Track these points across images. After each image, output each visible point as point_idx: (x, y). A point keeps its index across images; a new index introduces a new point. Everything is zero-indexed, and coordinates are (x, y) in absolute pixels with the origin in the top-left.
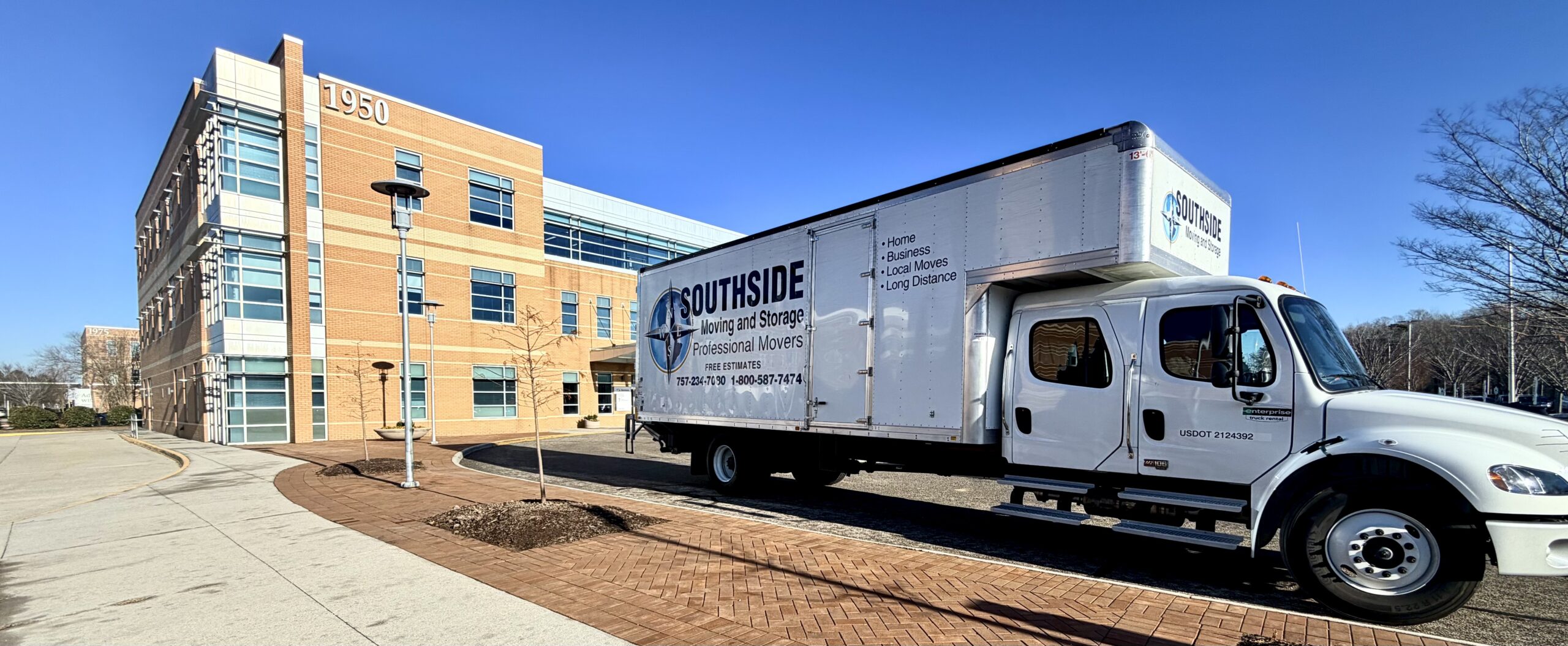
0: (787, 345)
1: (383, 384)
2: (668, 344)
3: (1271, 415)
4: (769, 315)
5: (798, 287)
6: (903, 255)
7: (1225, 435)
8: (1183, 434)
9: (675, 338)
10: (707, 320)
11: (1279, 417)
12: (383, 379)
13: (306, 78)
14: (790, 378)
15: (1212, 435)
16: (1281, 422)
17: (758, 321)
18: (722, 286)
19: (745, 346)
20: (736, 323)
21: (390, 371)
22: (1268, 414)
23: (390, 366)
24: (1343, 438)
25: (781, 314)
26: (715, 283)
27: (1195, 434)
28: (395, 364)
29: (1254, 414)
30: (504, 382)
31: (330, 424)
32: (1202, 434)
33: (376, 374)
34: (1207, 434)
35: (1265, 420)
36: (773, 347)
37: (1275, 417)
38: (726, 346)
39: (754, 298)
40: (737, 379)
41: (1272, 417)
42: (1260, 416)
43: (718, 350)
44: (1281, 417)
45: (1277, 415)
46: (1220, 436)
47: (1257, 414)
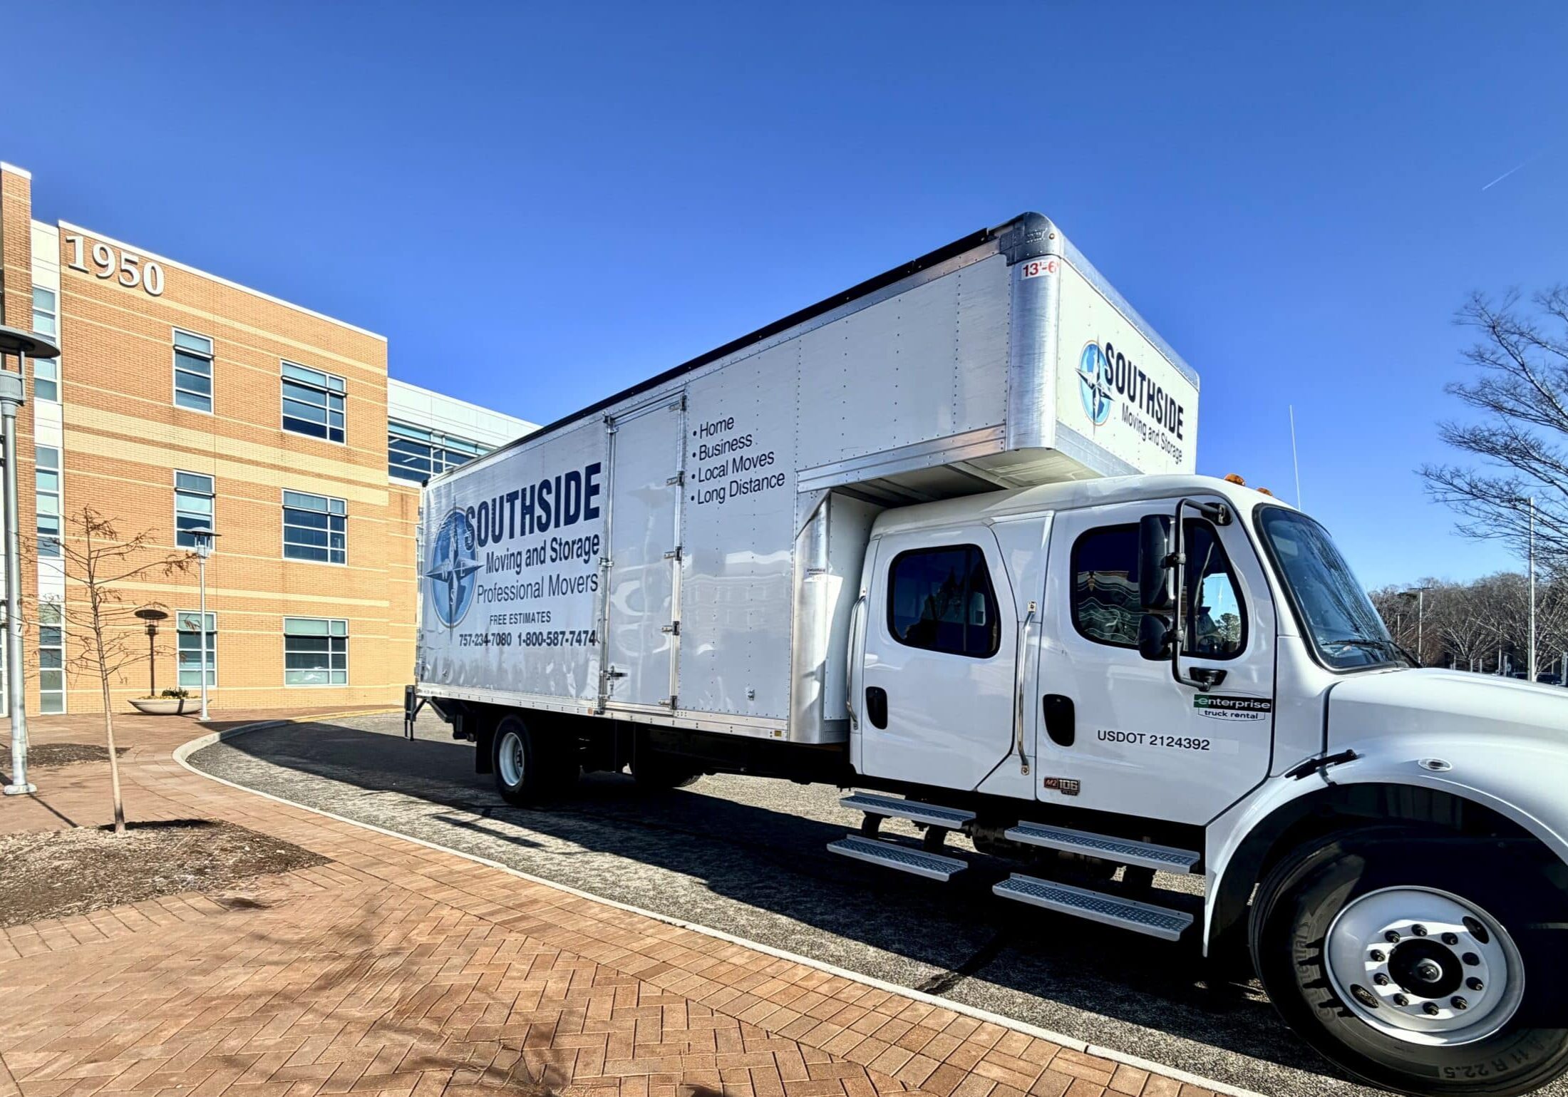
0: (581, 587)
1: (152, 639)
2: (451, 587)
3: (1239, 709)
4: (560, 544)
5: (595, 502)
6: (719, 450)
7: (1166, 742)
8: (1102, 737)
9: (459, 578)
10: (493, 553)
11: (1251, 713)
12: (152, 632)
13: (35, 224)
14: (583, 636)
15: (1147, 740)
16: (1250, 722)
17: (549, 552)
18: (509, 504)
19: (534, 589)
20: (524, 556)
21: (161, 622)
22: (1233, 708)
23: (161, 616)
24: (1356, 752)
25: (574, 543)
26: (502, 498)
27: (1121, 737)
28: (169, 614)
29: (1212, 706)
30: (330, 640)
31: (69, 691)
32: (1131, 738)
33: (142, 625)
34: (1138, 737)
35: (1229, 717)
36: (564, 591)
37: (1245, 712)
38: (513, 590)
39: (544, 520)
40: (524, 637)
41: (1240, 712)
42: (1221, 710)
43: (504, 595)
44: (1254, 713)
45: (1248, 708)
46: (1159, 741)
47: (1216, 707)
